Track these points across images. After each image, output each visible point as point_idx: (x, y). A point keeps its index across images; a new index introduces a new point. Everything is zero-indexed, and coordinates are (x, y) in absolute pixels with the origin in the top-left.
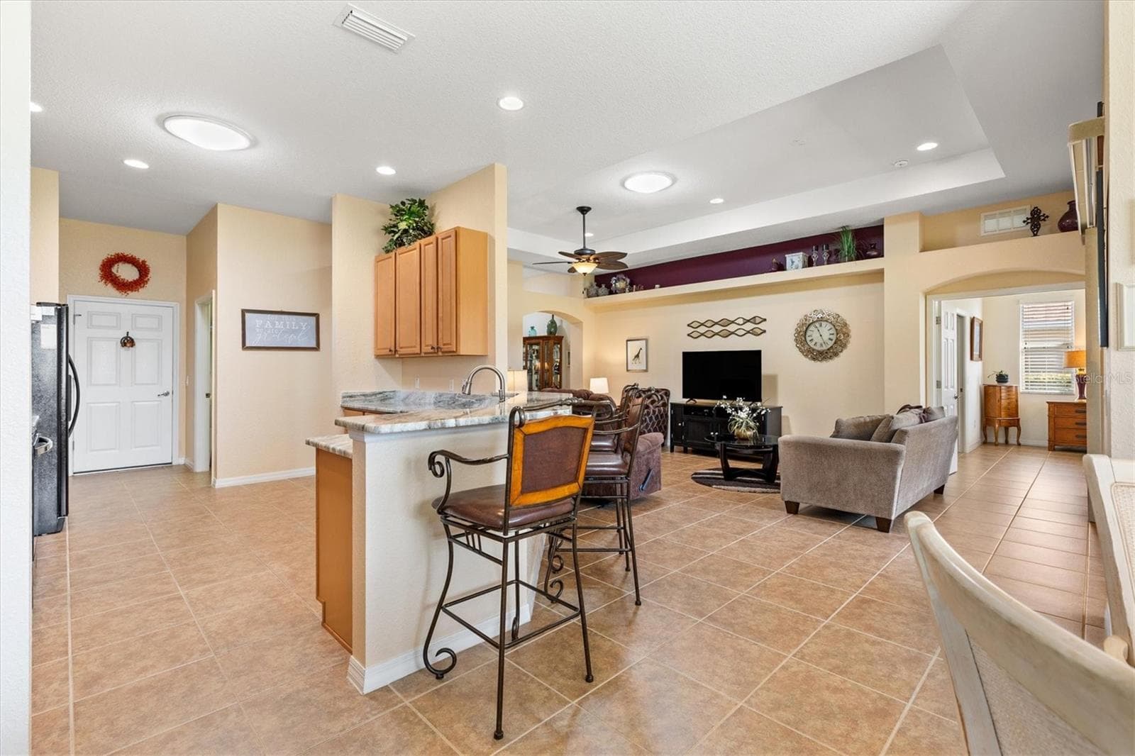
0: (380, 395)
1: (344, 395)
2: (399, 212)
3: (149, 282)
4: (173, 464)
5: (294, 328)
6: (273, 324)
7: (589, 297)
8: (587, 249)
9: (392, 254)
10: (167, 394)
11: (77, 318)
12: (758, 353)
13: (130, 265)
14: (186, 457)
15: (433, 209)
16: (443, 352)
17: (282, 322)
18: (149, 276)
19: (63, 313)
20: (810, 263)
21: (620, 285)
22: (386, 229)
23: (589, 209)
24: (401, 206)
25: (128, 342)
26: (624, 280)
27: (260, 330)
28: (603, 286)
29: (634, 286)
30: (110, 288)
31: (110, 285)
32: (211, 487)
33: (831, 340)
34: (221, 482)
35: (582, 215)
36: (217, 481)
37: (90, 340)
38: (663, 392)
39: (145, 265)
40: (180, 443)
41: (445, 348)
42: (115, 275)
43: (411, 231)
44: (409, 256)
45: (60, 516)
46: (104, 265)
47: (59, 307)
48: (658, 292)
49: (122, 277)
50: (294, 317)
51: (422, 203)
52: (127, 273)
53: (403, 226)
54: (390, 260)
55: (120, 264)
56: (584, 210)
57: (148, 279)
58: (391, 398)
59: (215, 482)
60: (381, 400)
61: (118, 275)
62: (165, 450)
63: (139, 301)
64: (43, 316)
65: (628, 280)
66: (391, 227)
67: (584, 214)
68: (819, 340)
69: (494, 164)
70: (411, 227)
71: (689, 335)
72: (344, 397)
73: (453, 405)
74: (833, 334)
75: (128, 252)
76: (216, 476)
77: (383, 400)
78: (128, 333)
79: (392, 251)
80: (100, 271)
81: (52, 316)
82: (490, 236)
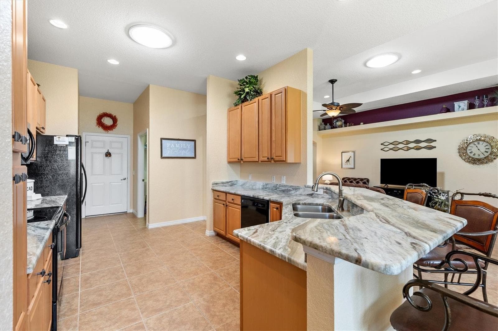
0: (230, 183)
1: (214, 183)
2: (243, 82)
3: (117, 126)
4: (128, 212)
5: (184, 147)
6: (175, 146)
7: (320, 130)
8: (335, 103)
9: (240, 107)
10: (125, 179)
11: (86, 143)
12: (435, 160)
13: (109, 118)
14: (133, 209)
15: (261, 81)
16: (275, 161)
17: (179, 145)
18: (117, 123)
19: (79, 140)
20: (471, 106)
21: (339, 123)
22: (236, 93)
23: (336, 80)
24: (245, 80)
25: (108, 154)
26: (341, 121)
27: (170, 148)
28: (328, 124)
29: (348, 124)
30: (101, 129)
31: (101, 127)
32: (146, 228)
33: (487, 152)
34: (152, 225)
35: (332, 85)
36: (149, 225)
37: (92, 154)
38: (366, 180)
39: (116, 118)
40: (130, 202)
41: (277, 159)
42: (103, 123)
43: (252, 93)
44: (251, 106)
45: (78, 248)
46: (98, 118)
47: (77, 137)
48: (362, 127)
49: (106, 124)
50: (184, 142)
51: (256, 78)
52: (108, 121)
53: (247, 90)
54: (238, 109)
55: (105, 117)
56: (332, 82)
57: (117, 125)
58: (235, 184)
59: (148, 225)
60: (231, 186)
61: (104, 122)
62: (124, 206)
63: (113, 135)
64: (69, 142)
65: (343, 121)
66: (238, 92)
67: (333, 84)
68: (477, 152)
69: (307, 48)
70: (252, 90)
71: (382, 149)
72: (213, 184)
73: (275, 191)
74: (489, 149)
75: (108, 112)
76: (149, 222)
77: (232, 185)
78: (108, 150)
79: (239, 105)
80: (96, 121)
81: (73, 142)
82: (303, 92)
